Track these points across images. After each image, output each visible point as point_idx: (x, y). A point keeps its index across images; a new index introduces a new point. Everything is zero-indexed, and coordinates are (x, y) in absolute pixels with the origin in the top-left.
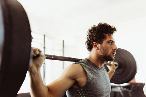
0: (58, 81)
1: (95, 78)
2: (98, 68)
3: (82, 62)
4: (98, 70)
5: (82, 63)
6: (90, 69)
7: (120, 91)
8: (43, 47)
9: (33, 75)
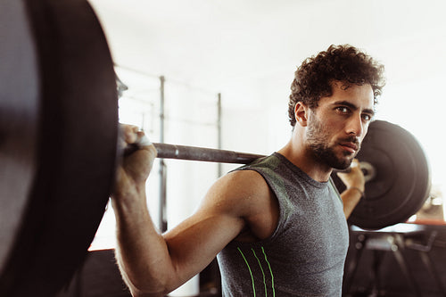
0: (195, 223)
1: (302, 213)
2: (313, 184)
3: (265, 165)
4: (312, 188)
5: (264, 169)
6: (287, 188)
7: (394, 248)
8: (158, 112)
9: (124, 208)
